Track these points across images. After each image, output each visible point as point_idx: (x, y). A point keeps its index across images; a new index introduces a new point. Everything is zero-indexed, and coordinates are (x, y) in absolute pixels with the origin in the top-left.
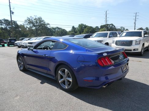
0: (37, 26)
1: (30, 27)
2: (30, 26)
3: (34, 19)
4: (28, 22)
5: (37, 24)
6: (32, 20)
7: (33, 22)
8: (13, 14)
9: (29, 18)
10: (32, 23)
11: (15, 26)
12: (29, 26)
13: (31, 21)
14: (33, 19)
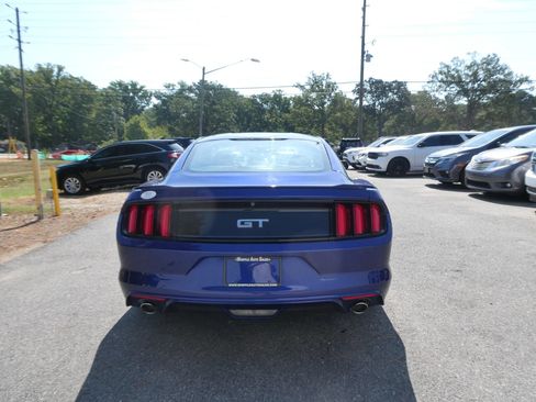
0: (474, 90)
1: (446, 97)
2: (446, 94)
3: (469, 67)
4: (442, 81)
5: (474, 83)
6: (457, 71)
7: (459, 77)
8: (368, 60)
9: (447, 67)
10: (459, 82)
11: (399, 97)
12: (441, 96)
13: (453, 76)
14: (462, 68)
